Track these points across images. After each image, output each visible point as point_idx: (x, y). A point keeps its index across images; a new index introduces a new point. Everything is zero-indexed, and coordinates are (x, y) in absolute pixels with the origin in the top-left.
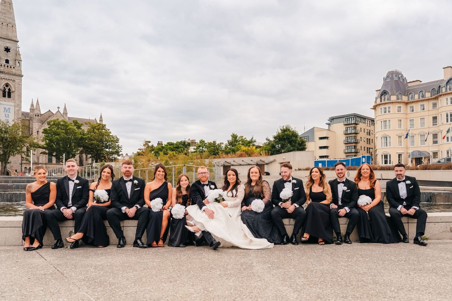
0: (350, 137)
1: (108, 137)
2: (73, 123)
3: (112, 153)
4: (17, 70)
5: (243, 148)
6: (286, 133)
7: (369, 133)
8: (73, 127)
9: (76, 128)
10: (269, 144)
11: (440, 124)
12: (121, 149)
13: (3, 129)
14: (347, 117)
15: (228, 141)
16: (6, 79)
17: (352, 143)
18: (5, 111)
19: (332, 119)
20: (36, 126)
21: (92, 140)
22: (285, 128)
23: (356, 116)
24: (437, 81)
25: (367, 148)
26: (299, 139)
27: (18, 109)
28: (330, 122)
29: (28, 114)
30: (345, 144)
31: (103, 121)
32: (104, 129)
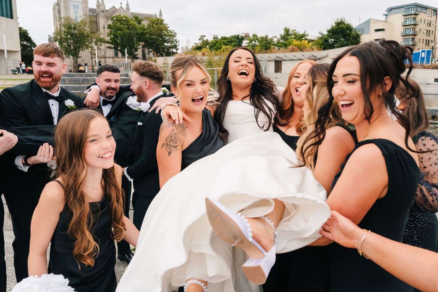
0: (408, 28)
1: (166, 32)
2: (134, 19)
3: (171, 47)
5: (296, 42)
6: (340, 26)
7: (430, 24)
8: (134, 23)
9: (137, 23)
10: (322, 38)
12: (179, 44)
13: (72, 26)
14: (406, 7)
15: (281, 35)
17: (410, 35)
18: (75, 8)
19: (390, 10)
20: (103, 22)
21: (152, 35)
22: (339, 20)
23: (417, 6)
25: (426, 40)
26: (353, 32)
27: (85, 5)
28: (387, 13)
29: (95, 10)
30: (403, 36)
31: (162, 16)
32: (163, 24)
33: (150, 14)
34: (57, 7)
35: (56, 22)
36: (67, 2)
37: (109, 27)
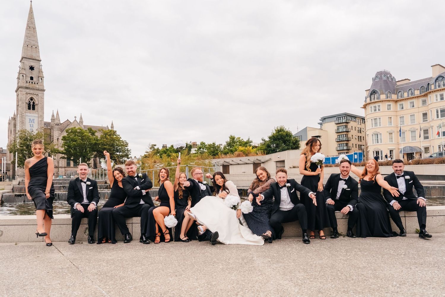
0: (341, 135)
1: (118, 142)
2: (88, 131)
3: (122, 156)
4: (40, 85)
5: (241, 148)
6: (280, 133)
7: (360, 131)
8: (88, 134)
9: (91, 134)
10: (265, 144)
11: (430, 120)
12: (130, 153)
13: (29, 138)
14: (338, 117)
15: (227, 143)
16: (31, 94)
17: (344, 141)
18: (30, 122)
19: (324, 119)
20: (56, 134)
21: (105, 145)
22: (279, 128)
23: (347, 115)
24: (426, 79)
25: (359, 145)
26: (293, 139)
27: (41, 119)
28: (322, 122)
29: (50, 124)
30: (337, 142)
31: (114, 128)
32: (115, 135)
33: (101, 126)
34: (13, 122)
35: (11, 135)
36: (23, 117)
37: (64, 138)
